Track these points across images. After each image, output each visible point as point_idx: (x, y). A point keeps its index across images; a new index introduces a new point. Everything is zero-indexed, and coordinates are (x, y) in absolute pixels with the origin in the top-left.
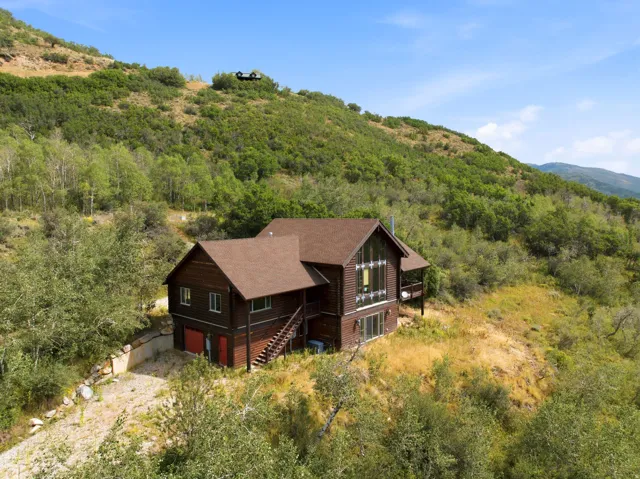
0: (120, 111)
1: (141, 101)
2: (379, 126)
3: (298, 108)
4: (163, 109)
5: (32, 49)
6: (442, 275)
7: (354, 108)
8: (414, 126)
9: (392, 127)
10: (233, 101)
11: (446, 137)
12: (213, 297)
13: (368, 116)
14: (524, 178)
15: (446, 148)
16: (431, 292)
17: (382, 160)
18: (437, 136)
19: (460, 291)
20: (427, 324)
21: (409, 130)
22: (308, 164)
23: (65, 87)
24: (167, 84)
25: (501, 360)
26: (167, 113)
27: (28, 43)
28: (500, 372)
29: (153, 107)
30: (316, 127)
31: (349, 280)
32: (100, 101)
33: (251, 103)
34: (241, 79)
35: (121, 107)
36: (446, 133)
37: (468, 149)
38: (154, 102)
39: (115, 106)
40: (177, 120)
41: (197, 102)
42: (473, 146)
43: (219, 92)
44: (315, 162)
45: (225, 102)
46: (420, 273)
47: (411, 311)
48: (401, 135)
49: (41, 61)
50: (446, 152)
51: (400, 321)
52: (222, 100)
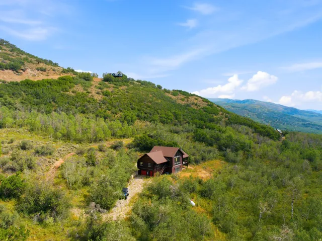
0: (73, 94)
1: (79, 89)
2: (170, 95)
3: (139, 90)
4: (89, 93)
5: (31, 65)
6: (192, 158)
7: (159, 87)
8: (183, 94)
9: (174, 95)
10: (113, 87)
11: (196, 99)
12: (149, 164)
13: (165, 91)
14: (226, 117)
15: (196, 105)
16: (189, 162)
17: (172, 113)
18: (192, 99)
19: (197, 162)
20: (188, 169)
21: (182, 97)
22: (146, 115)
23: (50, 84)
24: (86, 80)
25: (203, 176)
26: (91, 94)
27: (29, 62)
28: (203, 178)
29: (85, 92)
30: (146, 99)
31: (173, 160)
32: (65, 90)
33: (120, 88)
34: (114, 76)
35: (73, 92)
36: (196, 97)
37: (204, 104)
38: (84, 89)
39: (70, 92)
40: (95, 98)
41: (100, 88)
42: (207, 103)
43: (107, 83)
44: (148, 115)
45: (110, 88)
46: (187, 158)
47: (185, 166)
48: (178, 99)
49: (36, 71)
50: (196, 106)
51: (183, 169)
52: (108, 87)
